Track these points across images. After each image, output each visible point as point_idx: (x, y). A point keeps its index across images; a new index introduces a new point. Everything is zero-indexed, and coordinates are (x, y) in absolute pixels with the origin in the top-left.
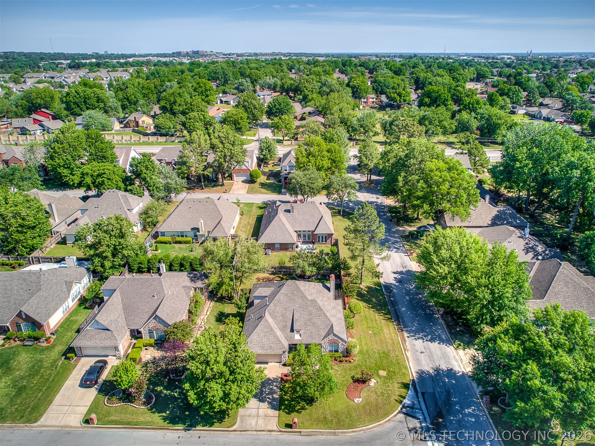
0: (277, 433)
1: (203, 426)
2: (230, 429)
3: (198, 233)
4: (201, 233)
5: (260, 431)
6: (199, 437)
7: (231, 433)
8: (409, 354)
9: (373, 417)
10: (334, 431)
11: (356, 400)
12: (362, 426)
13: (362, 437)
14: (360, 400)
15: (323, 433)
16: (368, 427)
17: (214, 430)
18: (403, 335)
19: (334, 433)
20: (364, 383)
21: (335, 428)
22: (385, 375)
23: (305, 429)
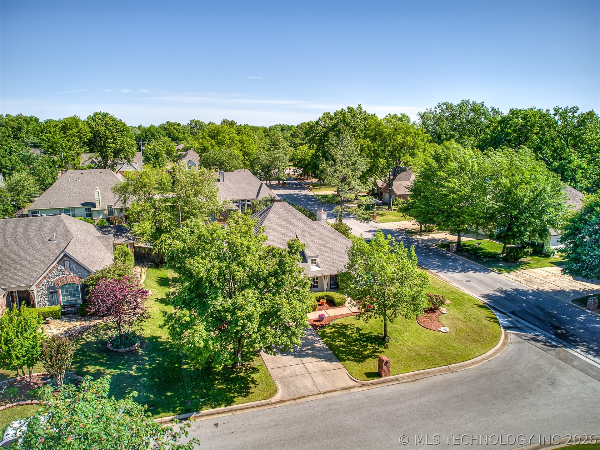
0: (361, 389)
1: (214, 407)
2: (273, 400)
3: (92, 209)
4: (98, 208)
5: (329, 392)
6: (216, 425)
7: (277, 405)
8: (454, 284)
9: (482, 343)
10: (446, 366)
11: (442, 329)
12: (479, 354)
13: (493, 366)
14: (447, 329)
15: (434, 373)
16: (487, 354)
17: (239, 408)
18: (430, 272)
19: (449, 369)
20: (434, 312)
21: (446, 364)
22: (451, 303)
23: (402, 373)
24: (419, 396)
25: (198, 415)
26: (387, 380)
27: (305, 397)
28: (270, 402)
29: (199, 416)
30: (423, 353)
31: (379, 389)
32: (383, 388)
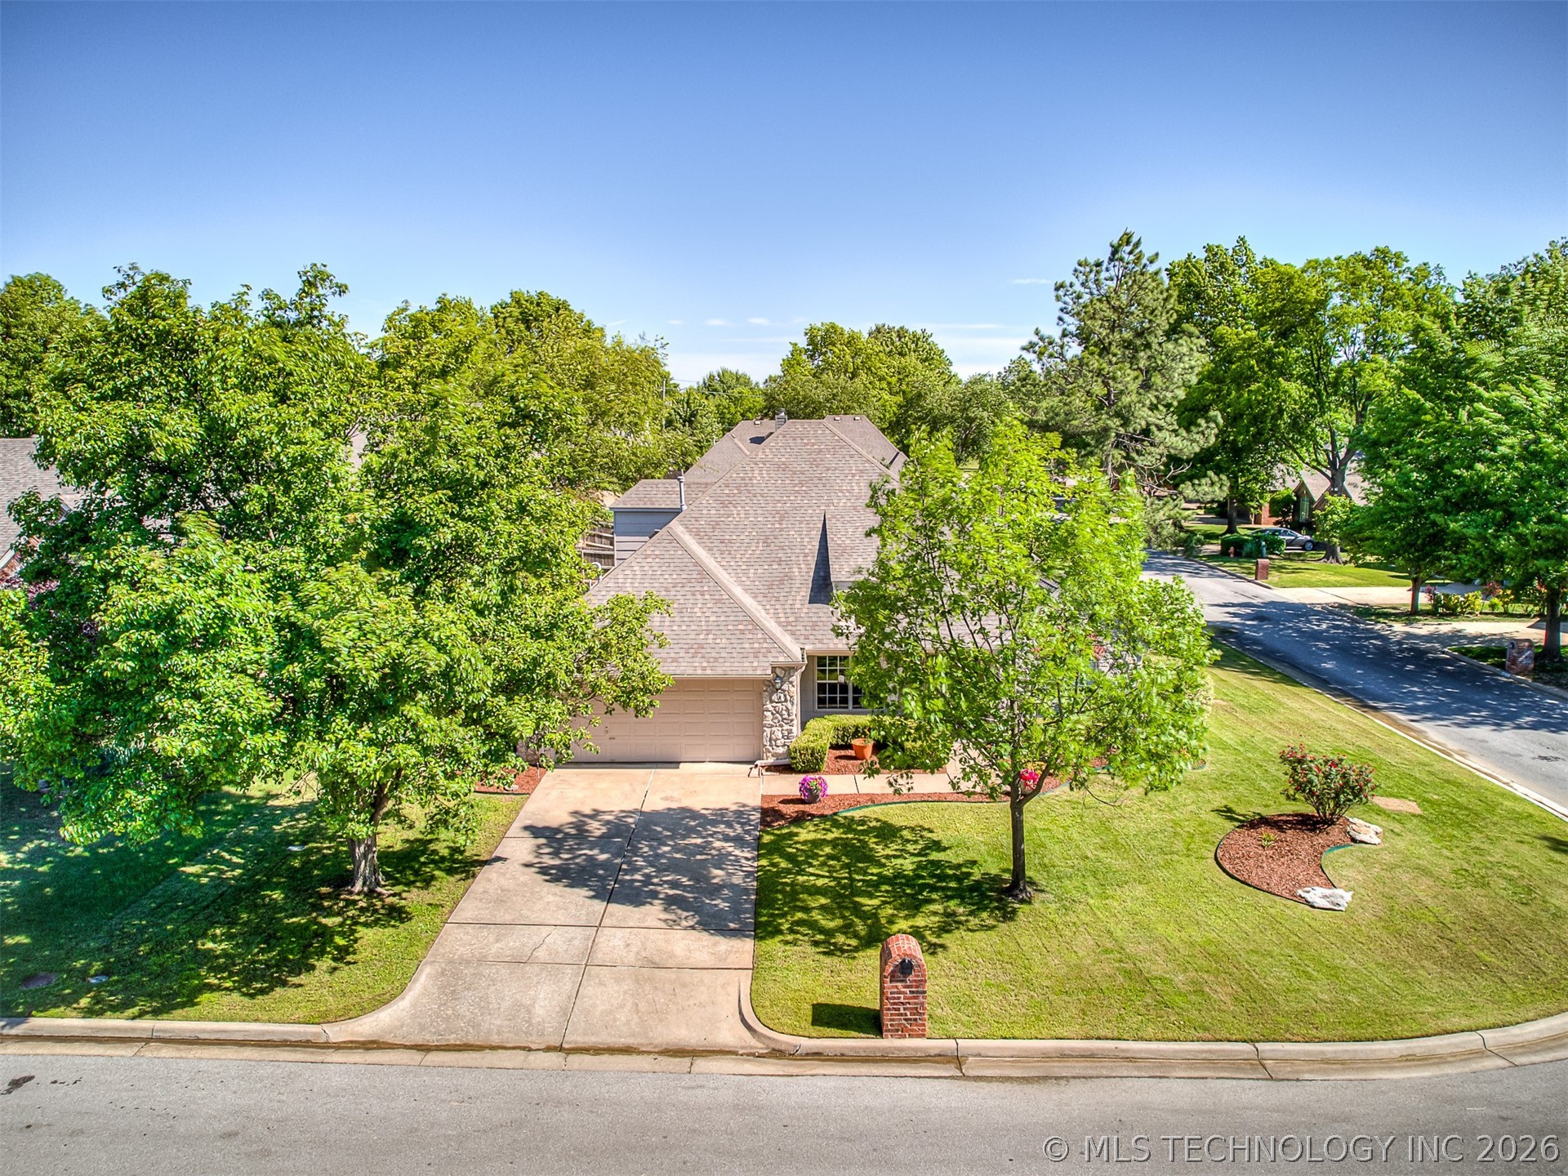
5: (596, 1051)
7: (337, 1057)
8: (1475, 763)
9: (1509, 979)
10: (1247, 1047)
11: (1316, 895)
12: (1465, 1023)
13: (1526, 1097)
14: (1344, 897)
15: (1161, 1066)
16: (1514, 1030)
17: (187, 1035)
18: (1389, 717)
19: (1260, 1062)
20: (1313, 830)
21: (1249, 1033)
22: (1419, 811)
23: (994, 1037)
24: (1006, 1157)
25: (14, 1032)
26: (901, 1049)
27: (480, 1048)
28: (323, 1039)
29: (17, 1036)
30: (1157, 967)
31: (831, 1083)
32: (857, 1082)
